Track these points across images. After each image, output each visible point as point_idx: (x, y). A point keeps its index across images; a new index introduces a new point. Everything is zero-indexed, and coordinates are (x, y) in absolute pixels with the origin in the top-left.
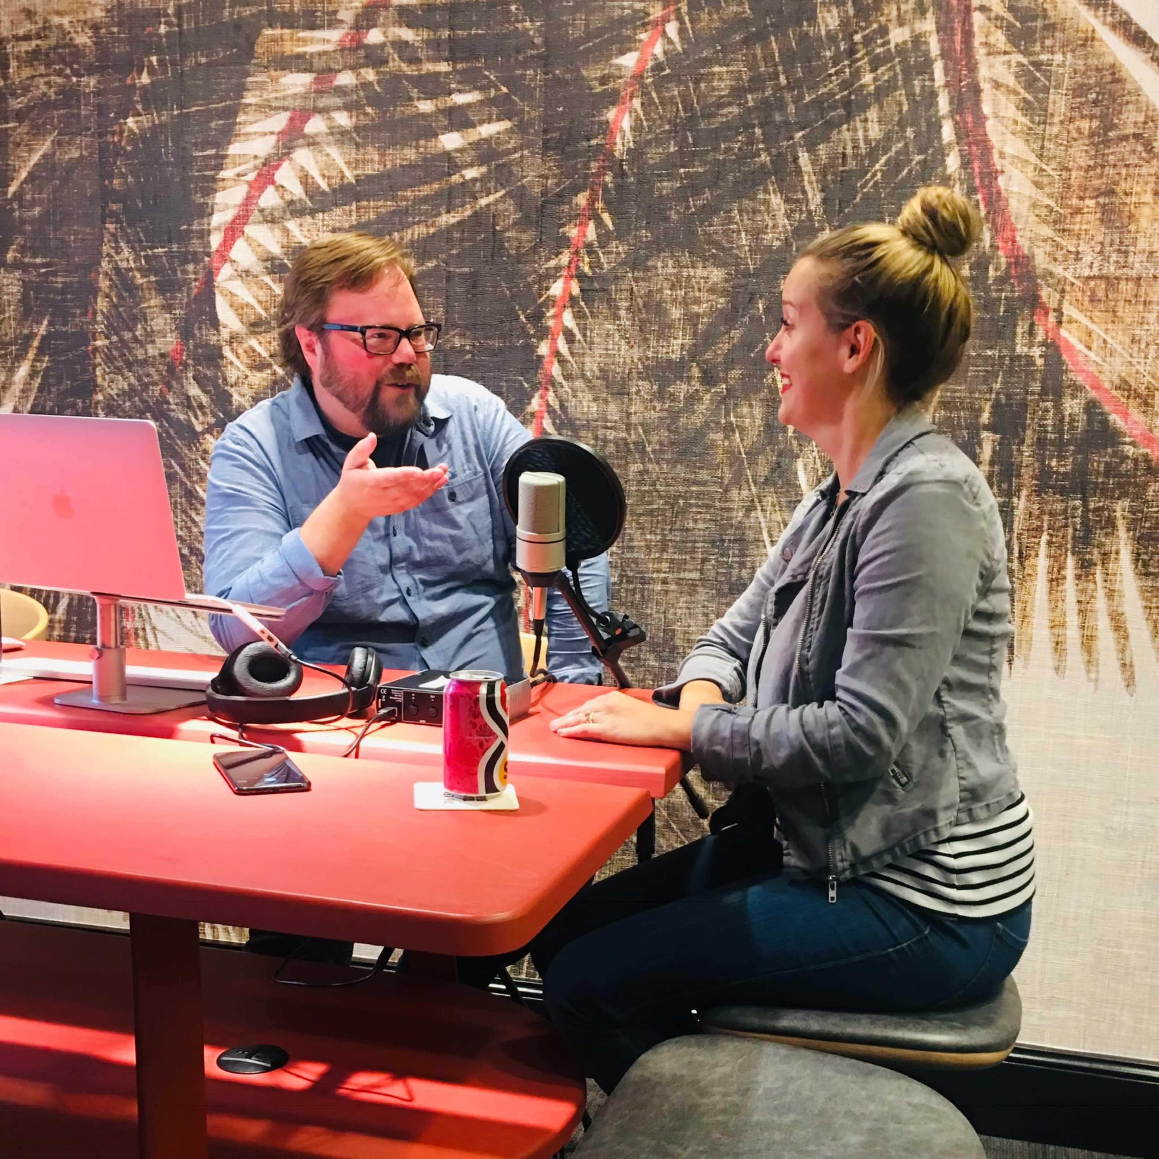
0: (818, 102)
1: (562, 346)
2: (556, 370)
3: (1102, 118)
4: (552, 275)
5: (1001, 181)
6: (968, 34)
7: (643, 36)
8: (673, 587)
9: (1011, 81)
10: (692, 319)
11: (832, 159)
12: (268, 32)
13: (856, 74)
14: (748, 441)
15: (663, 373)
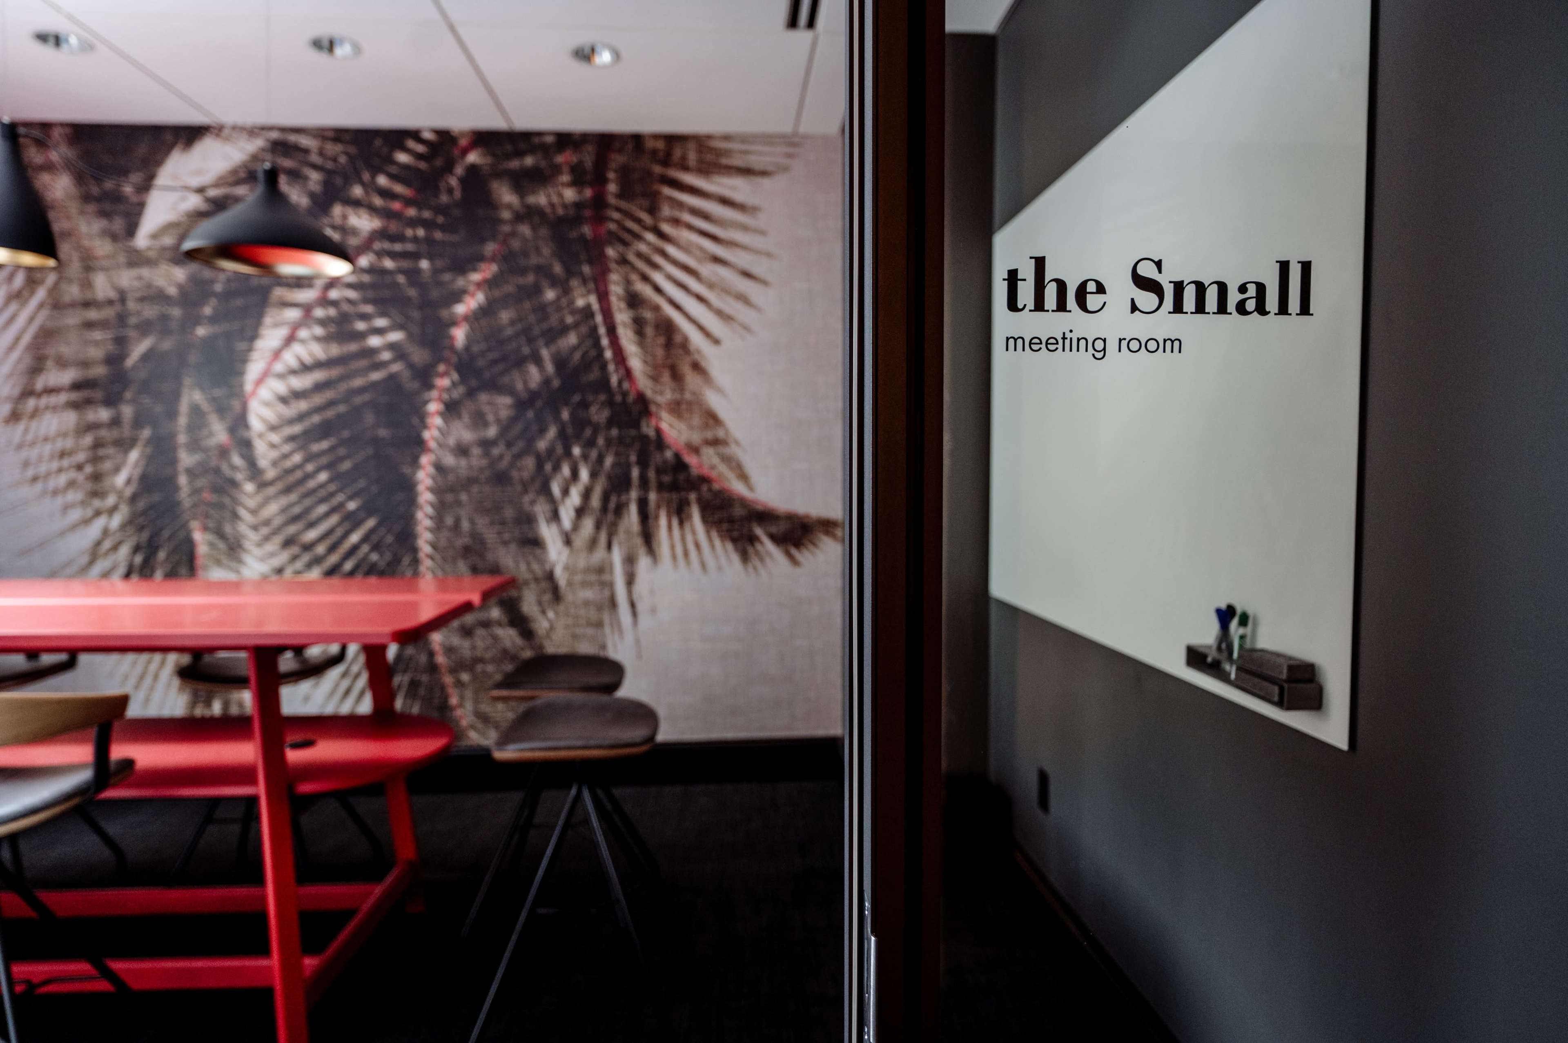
0: (549, 328)
1: (436, 433)
2: (433, 444)
3: (667, 338)
4: (429, 401)
6: (609, 302)
7: (467, 299)
9: (628, 322)
10: (498, 420)
11: (556, 352)
12: (275, 291)
13: (563, 318)
14: (528, 473)
15: (486, 444)
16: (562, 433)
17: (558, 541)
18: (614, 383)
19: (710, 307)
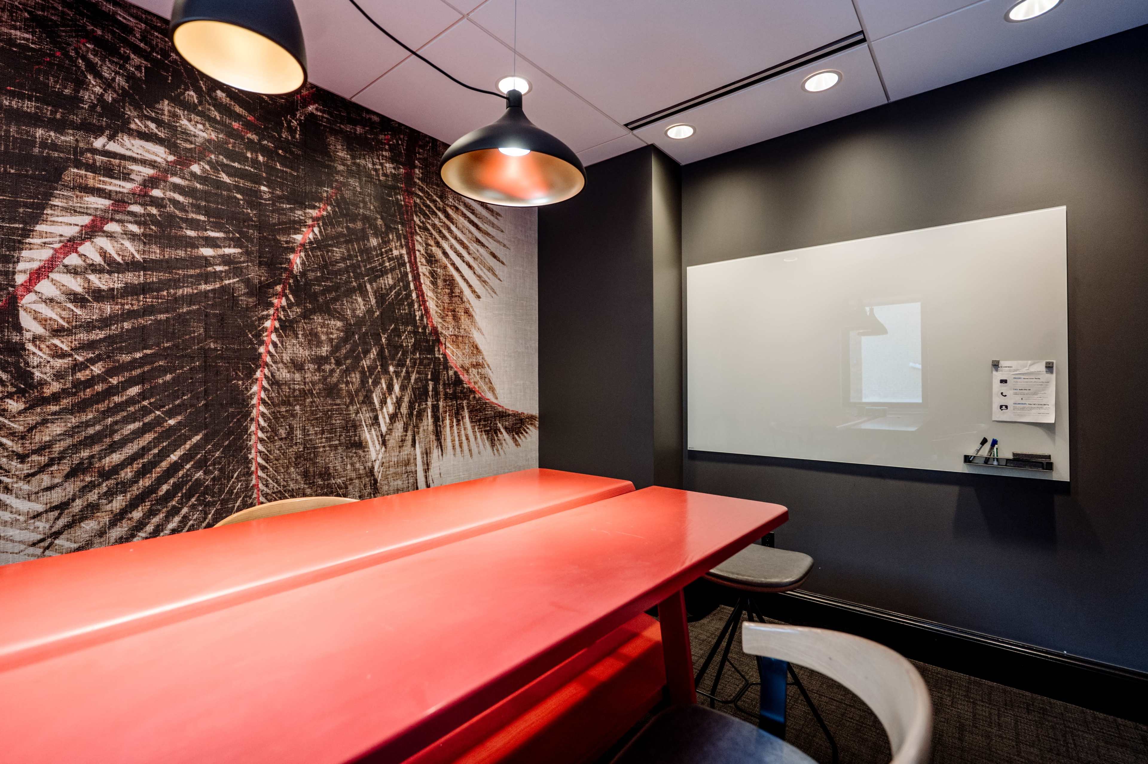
0: (372, 269)
1: (271, 348)
2: (268, 359)
3: (451, 289)
4: (266, 317)
5: (427, 303)
7: (304, 230)
8: (328, 449)
10: (331, 340)
11: (378, 288)
13: (384, 262)
14: (355, 387)
16: (381, 354)
17: (376, 442)
18: (418, 318)
19: (474, 273)
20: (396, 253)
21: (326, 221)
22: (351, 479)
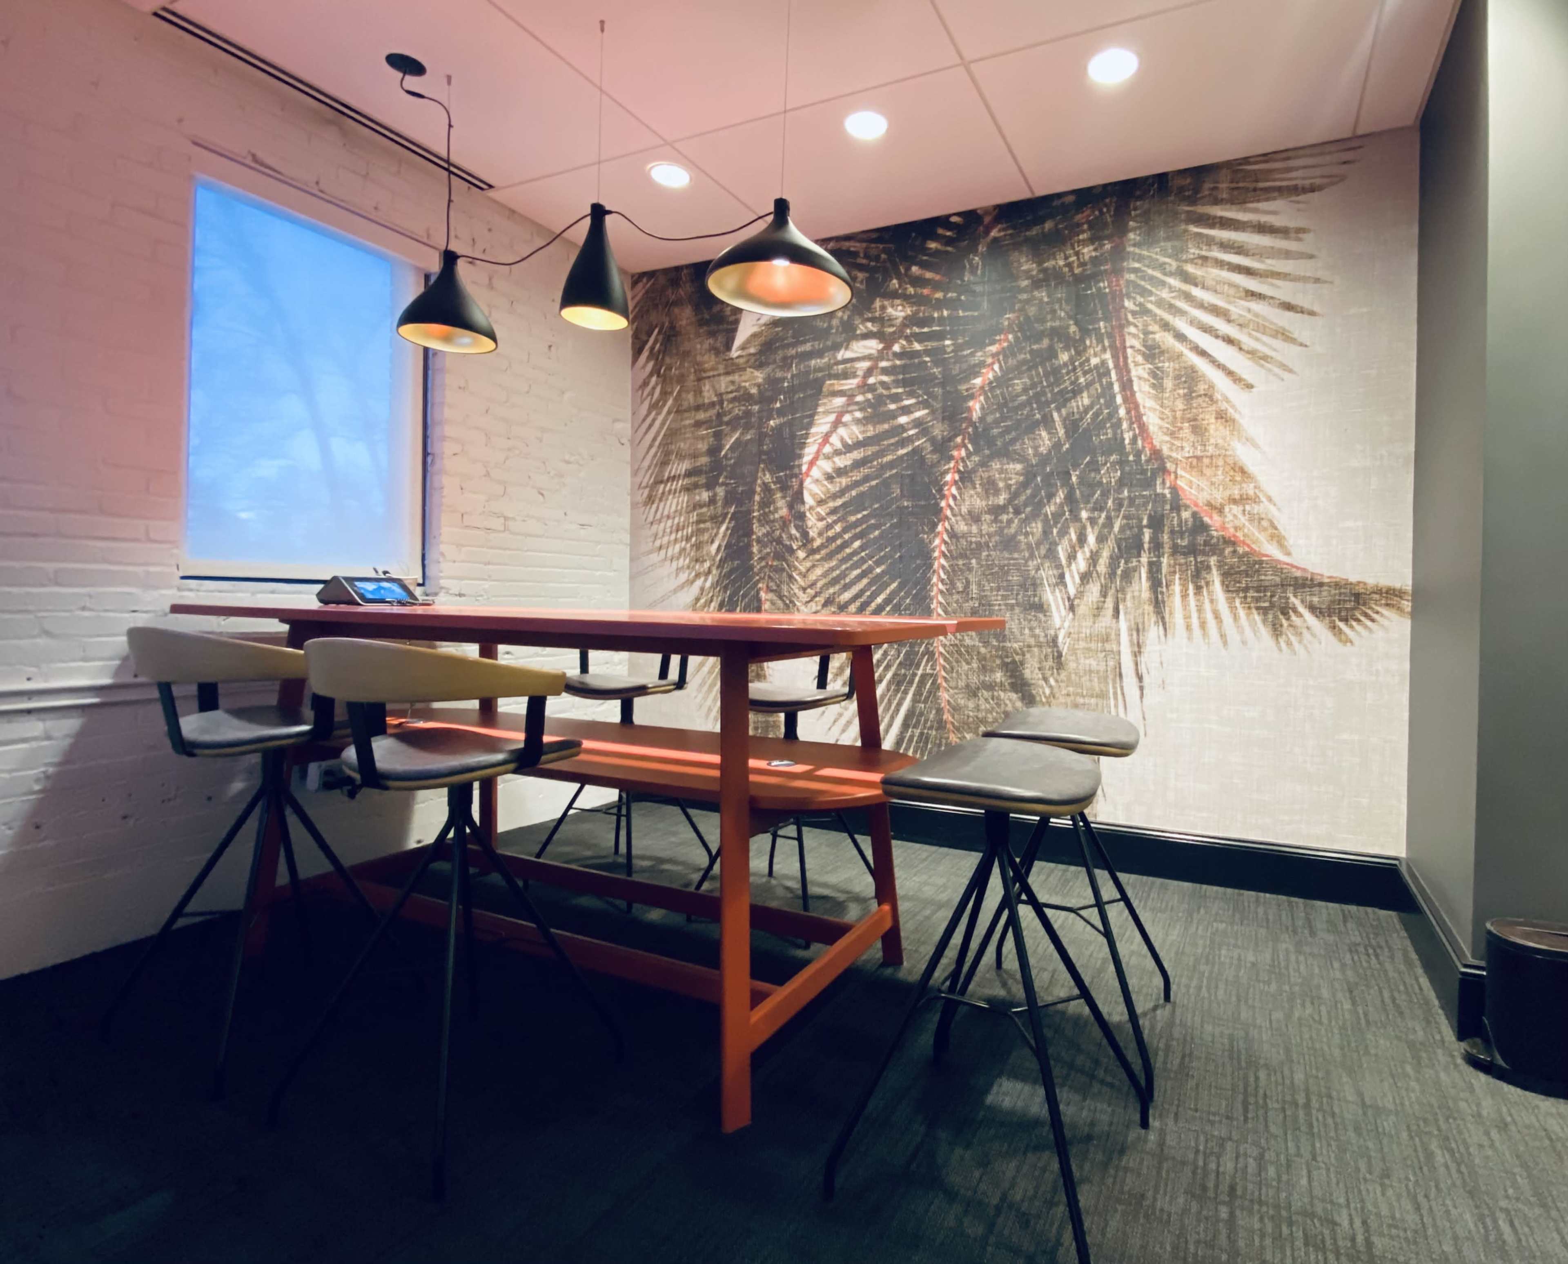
0: (1061, 391)
1: (951, 502)
2: (949, 513)
3: (1189, 388)
4: (947, 472)
5: (1145, 418)
6: (1126, 358)
7: (984, 371)
8: (1004, 607)
9: (1146, 376)
10: (1008, 487)
11: (1068, 414)
12: (828, 382)
13: (1077, 379)
14: (1036, 538)
15: (996, 511)
16: (1070, 498)
17: (1062, 607)
18: (1127, 442)
19: (1241, 349)
20: (1094, 361)
21: (1007, 353)
22: (1029, 646)
